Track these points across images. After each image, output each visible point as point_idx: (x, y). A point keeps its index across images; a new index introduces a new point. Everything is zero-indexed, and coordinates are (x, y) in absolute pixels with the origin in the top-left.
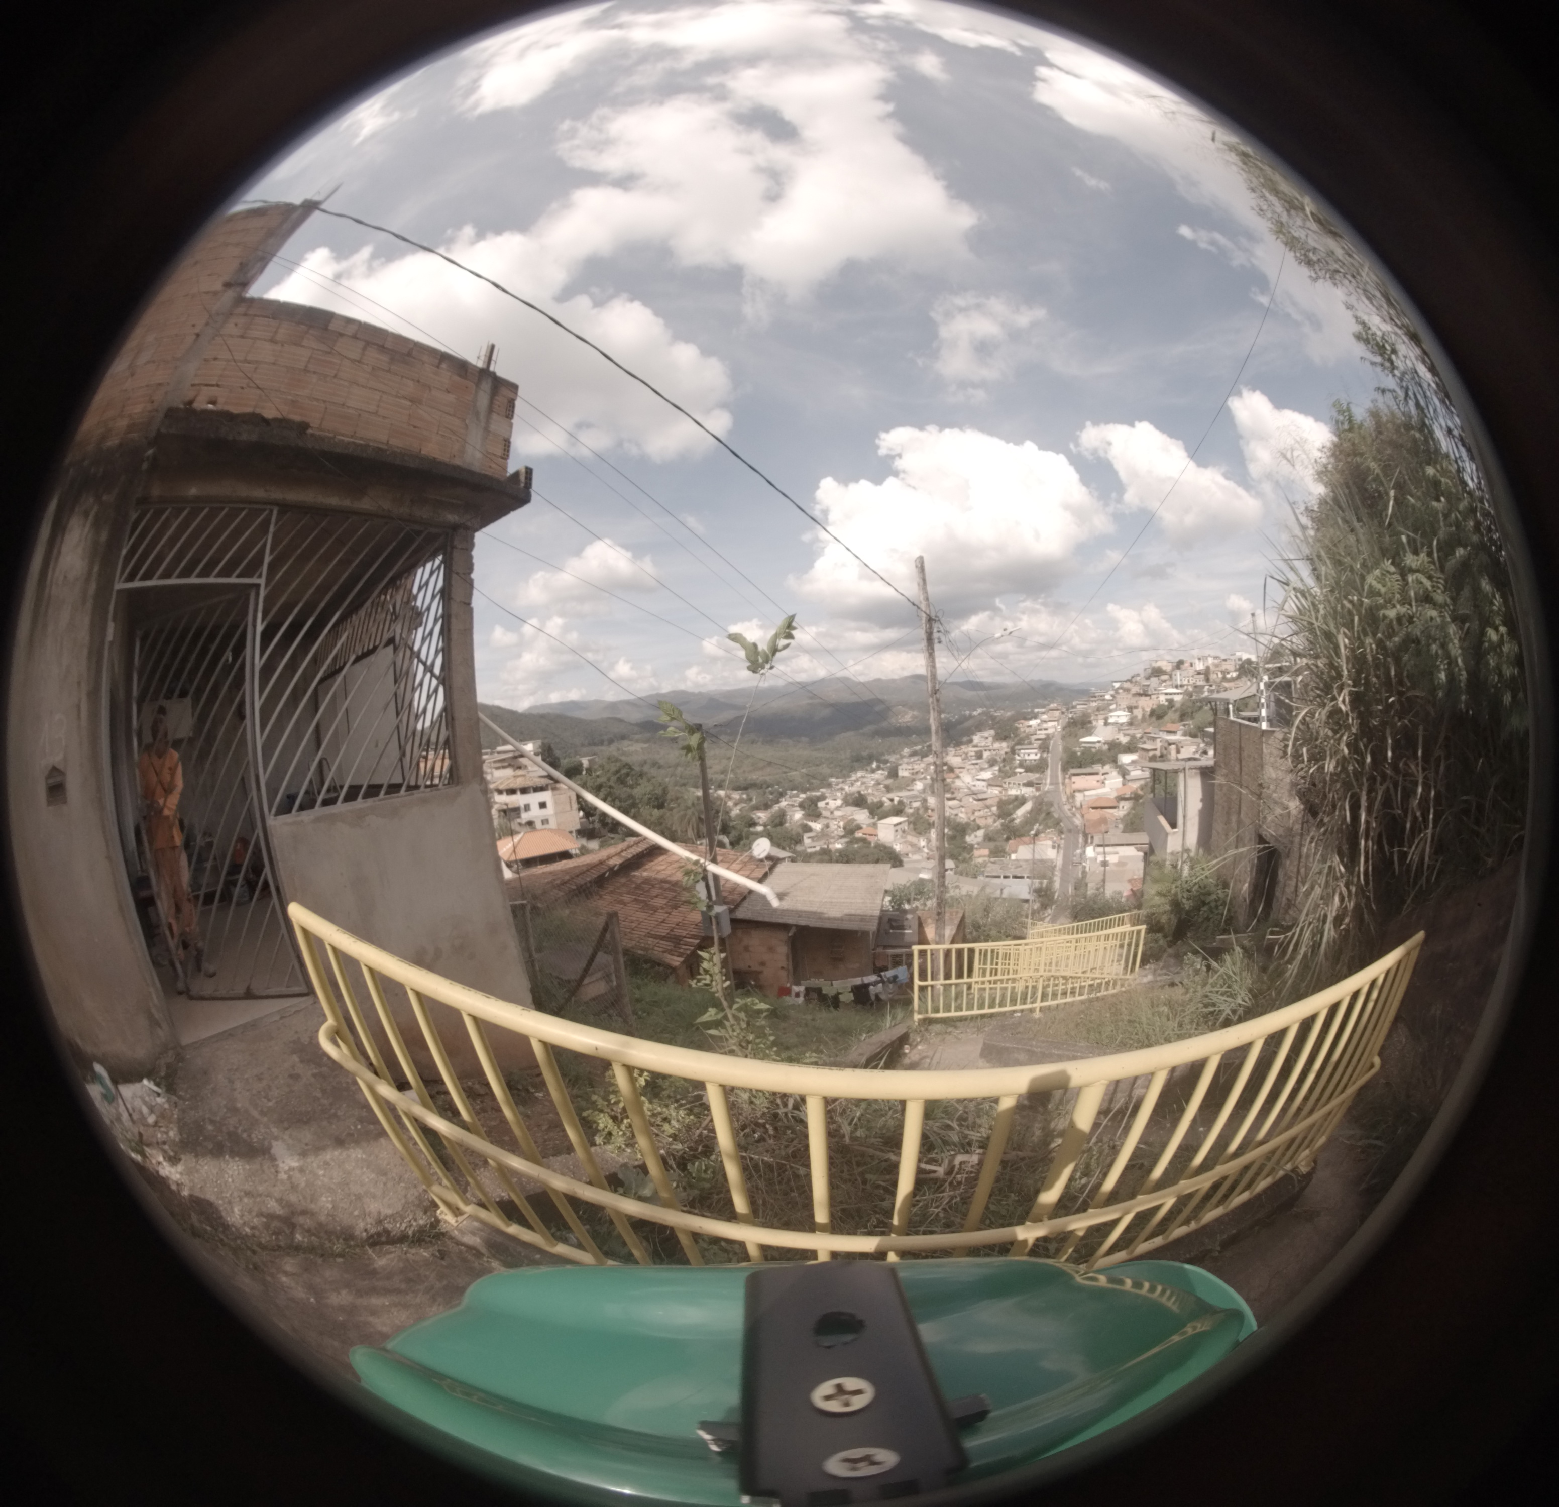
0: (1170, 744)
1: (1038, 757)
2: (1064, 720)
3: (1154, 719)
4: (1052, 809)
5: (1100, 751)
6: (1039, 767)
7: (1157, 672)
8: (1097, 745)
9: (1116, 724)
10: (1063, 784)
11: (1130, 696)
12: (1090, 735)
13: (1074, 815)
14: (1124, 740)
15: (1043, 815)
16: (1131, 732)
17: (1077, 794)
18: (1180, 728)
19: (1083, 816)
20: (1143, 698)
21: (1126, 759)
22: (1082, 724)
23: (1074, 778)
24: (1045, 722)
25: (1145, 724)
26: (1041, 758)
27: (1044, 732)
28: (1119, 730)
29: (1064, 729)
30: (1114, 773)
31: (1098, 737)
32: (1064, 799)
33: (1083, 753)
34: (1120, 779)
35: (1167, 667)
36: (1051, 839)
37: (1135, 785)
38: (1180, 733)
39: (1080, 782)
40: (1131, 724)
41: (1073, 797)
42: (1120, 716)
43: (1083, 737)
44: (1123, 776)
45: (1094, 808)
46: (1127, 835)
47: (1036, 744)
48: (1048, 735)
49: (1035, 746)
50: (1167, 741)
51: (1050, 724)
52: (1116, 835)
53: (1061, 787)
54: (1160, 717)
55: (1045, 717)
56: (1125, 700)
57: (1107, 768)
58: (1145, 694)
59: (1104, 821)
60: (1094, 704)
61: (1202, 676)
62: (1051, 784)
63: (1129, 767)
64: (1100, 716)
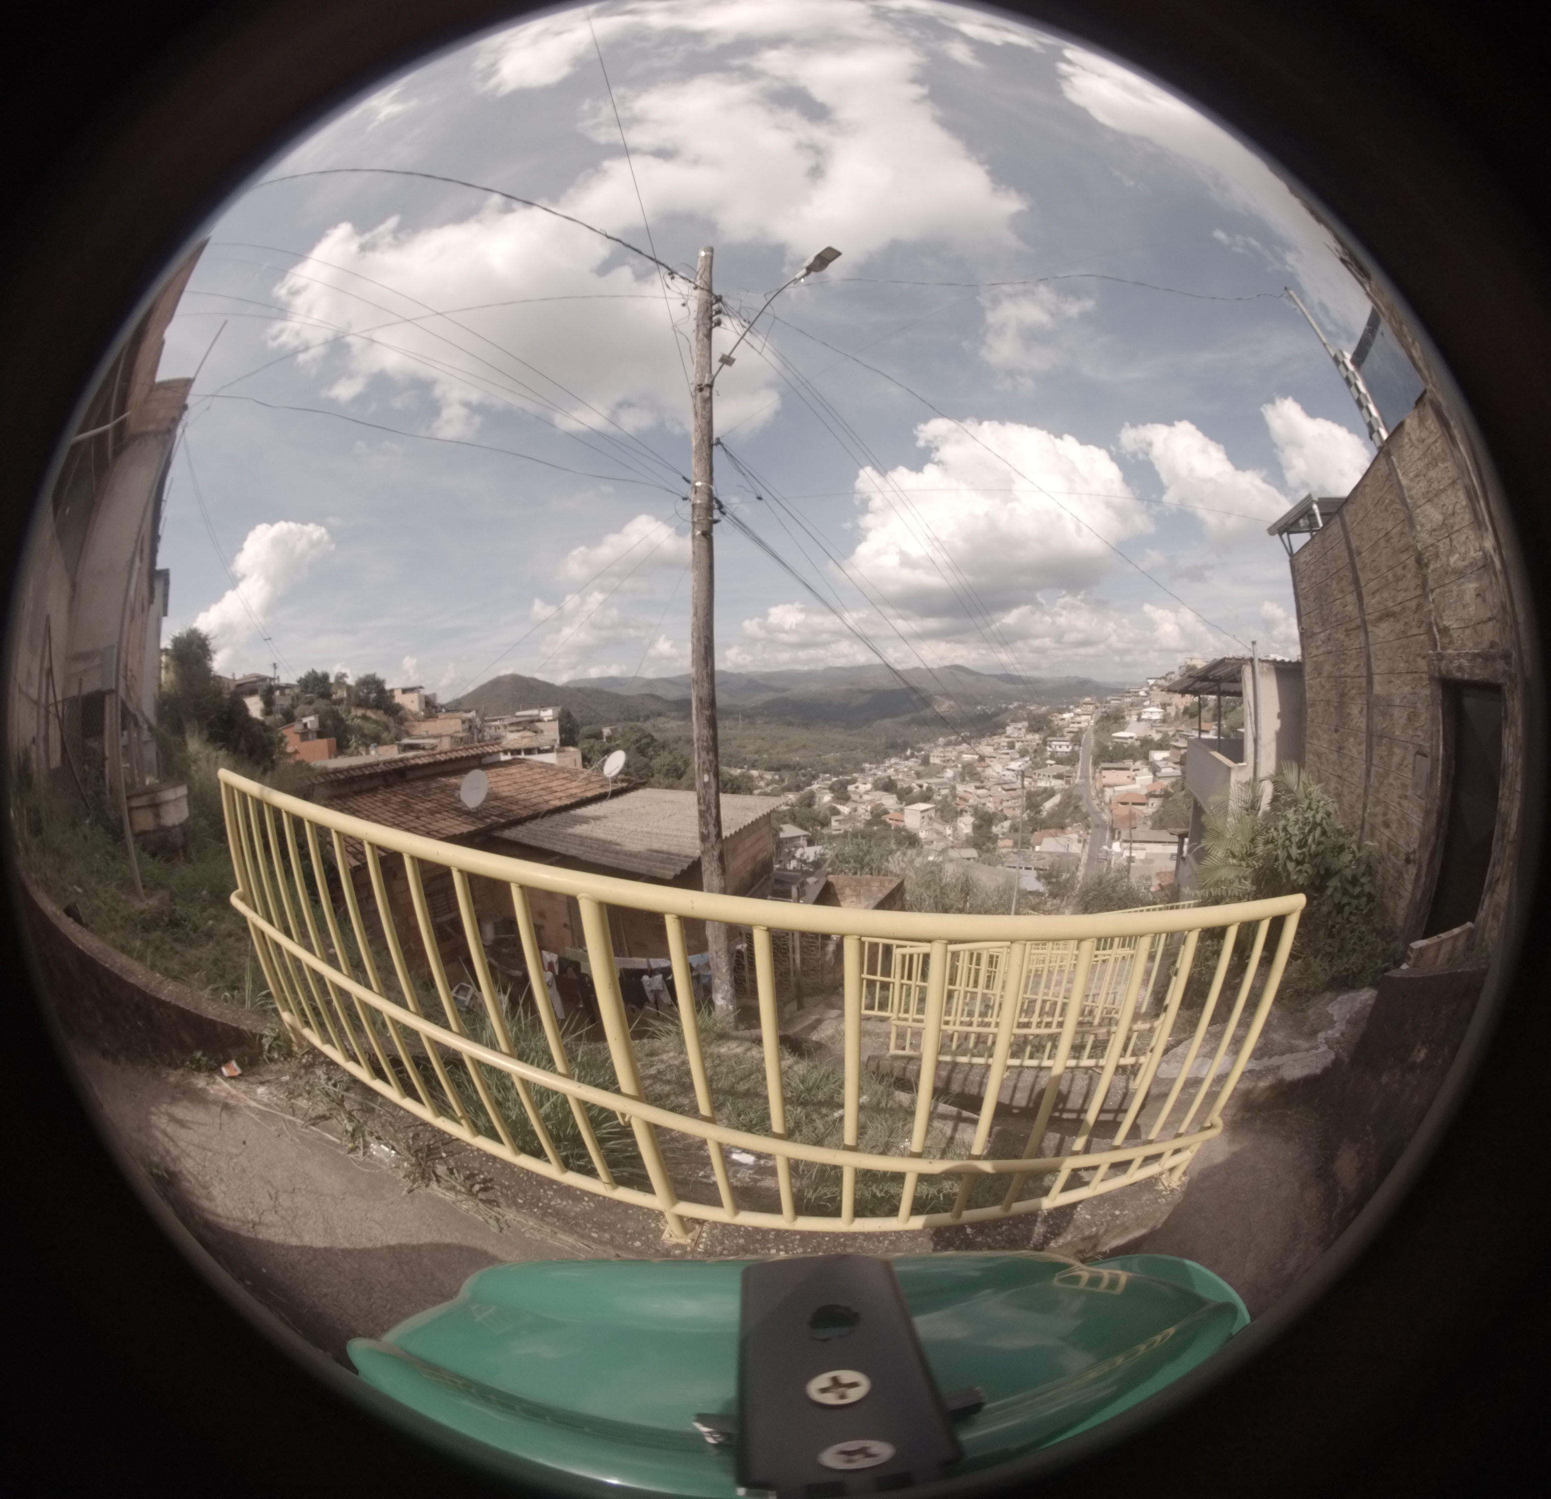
1: (1068, 750)
2: (1098, 714)
3: (1187, 717)
4: (1081, 803)
5: (1132, 747)
6: (1071, 759)
8: (1130, 741)
9: (1149, 720)
10: (1094, 778)
11: (1164, 693)
12: (1123, 730)
13: (1103, 810)
14: (1157, 737)
15: (1071, 809)
16: (1164, 729)
17: (1107, 789)
19: (1111, 811)
20: (1177, 696)
21: (1158, 756)
22: (1114, 719)
23: (1105, 773)
24: (1078, 715)
25: (1178, 722)
26: (1073, 751)
27: (1076, 725)
28: (1152, 726)
29: (1097, 723)
30: (1145, 770)
31: (1130, 733)
32: (1093, 794)
33: (1114, 748)
34: (1151, 776)
36: (1077, 832)
37: (1166, 783)
39: (1110, 776)
40: (1164, 721)
41: (1103, 791)
42: (1154, 713)
43: (1117, 732)
44: (1154, 774)
45: (1123, 804)
46: (1155, 832)
47: (1069, 737)
48: (1080, 728)
49: (1067, 738)
51: (1084, 718)
52: (1143, 831)
53: (1091, 781)
54: (1192, 716)
55: (1078, 711)
56: (1160, 696)
57: (1138, 764)
59: (1131, 816)
60: (1128, 700)
62: (1081, 778)
63: (1160, 764)
64: (1134, 712)
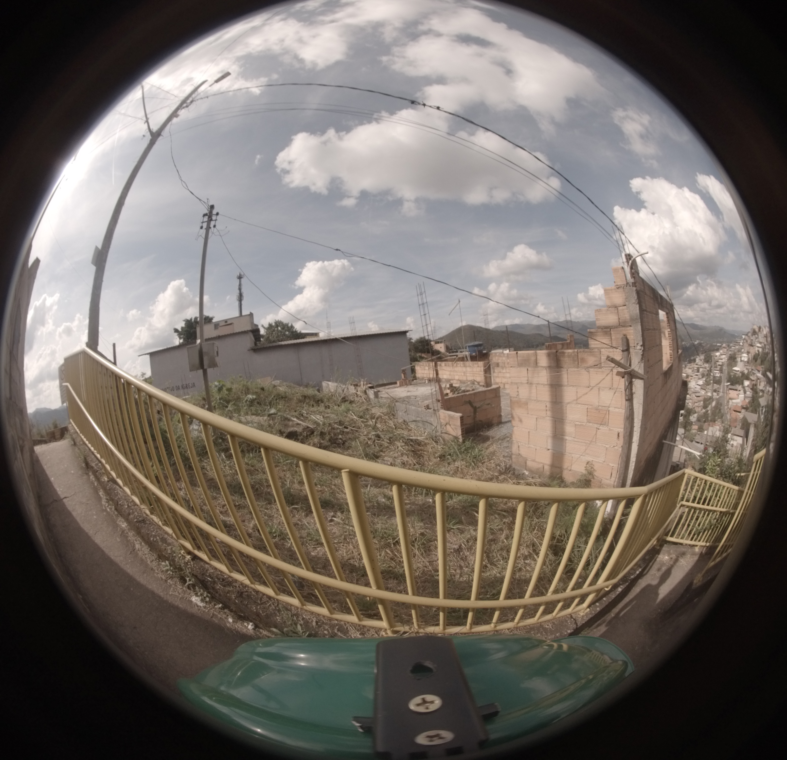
0: (758, 379)
1: (718, 375)
3: (754, 361)
4: (722, 408)
5: (739, 376)
6: (718, 381)
7: (754, 333)
8: (738, 373)
9: (744, 361)
10: (726, 393)
11: (747, 345)
12: (736, 366)
13: (728, 412)
14: (746, 372)
15: (718, 410)
16: (748, 367)
17: (730, 401)
18: (760, 368)
19: (730, 414)
20: (752, 348)
21: (747, 383)
22: (733, 359)
23: (731, 391)
24: (721, 355)
25: (752, 364)
26: (720, 377)
27: (720, 361)
28: (745, 365)
29: (728, 360)
30: (742, 392)
31: (738, 368)
32: (726, 403)
33: (734, 376)
34: (743, 396)
35: (757, 330)
36: (719, 425)
37: (747, 401)
38: (761, 372)
39: (732, 394)
40: (748, 362)
41: (728, 402)
42: (745, 357)
43: (734, 367)
44: (744, 394)
45: (735, 411)
47: (719, 368)
48: (722, 362)
49: (718, 369)
50: (757, 376)
51: (724, 356)
53: (725, 395)
54: (756, 361)
55: (721, 351)
56: (746, 348)
57: (741, 386)
58: (751, 345)
59: (736, 420)
60: (737, 347)
61: (765, 338)
62: (722, 392)
63: (747, 388)
64: (739, 356)
